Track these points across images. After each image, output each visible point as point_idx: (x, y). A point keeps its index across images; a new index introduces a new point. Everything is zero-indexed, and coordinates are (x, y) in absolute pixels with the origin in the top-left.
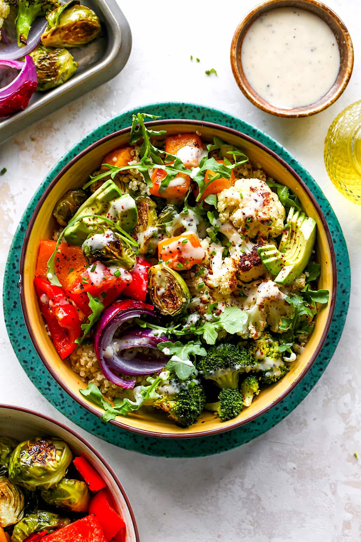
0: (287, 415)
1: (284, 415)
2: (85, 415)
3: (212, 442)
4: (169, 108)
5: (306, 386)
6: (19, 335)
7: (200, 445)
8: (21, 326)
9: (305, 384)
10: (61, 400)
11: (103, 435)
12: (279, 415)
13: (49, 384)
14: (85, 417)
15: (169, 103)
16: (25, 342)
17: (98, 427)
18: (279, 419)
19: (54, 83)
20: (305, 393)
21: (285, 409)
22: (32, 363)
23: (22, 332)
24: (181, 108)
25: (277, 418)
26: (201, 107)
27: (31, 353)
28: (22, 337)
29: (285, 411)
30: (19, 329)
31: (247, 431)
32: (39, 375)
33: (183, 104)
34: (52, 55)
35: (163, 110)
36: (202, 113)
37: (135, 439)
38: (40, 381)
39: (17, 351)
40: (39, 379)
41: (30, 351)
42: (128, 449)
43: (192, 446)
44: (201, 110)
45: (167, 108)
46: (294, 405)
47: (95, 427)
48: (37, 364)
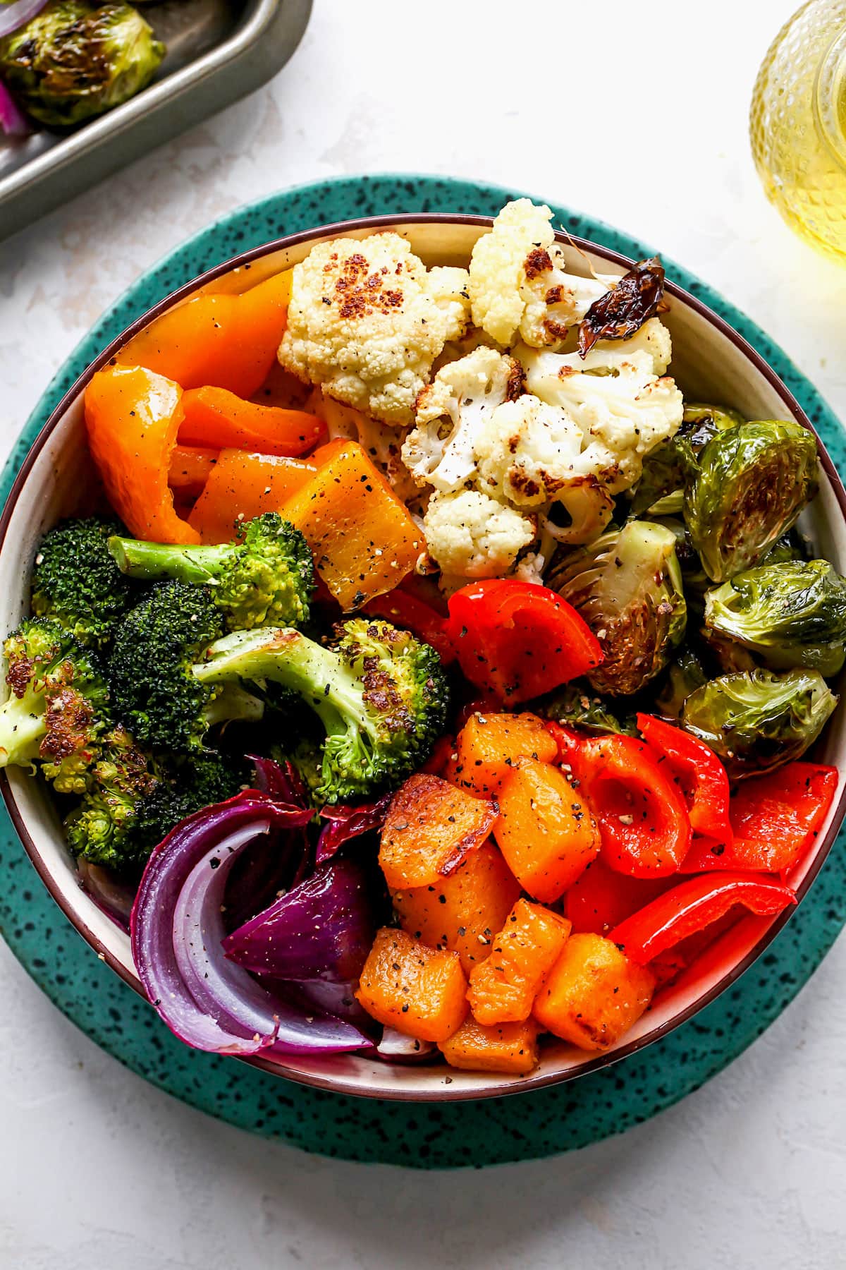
0: (793, 997)
1: (786, 996)
2: (230, 1085)
3: (596, 1105)
4: (327, 198)
5: (834, 906)
6: (10, 892)
7: (564, 1118)
8: (12, 865)
9: (829, 901)
10: (156, 1055)
11: (290, 1135)
12: (772, 1000)
13: (115, 1014)
14: (232, 1092)
15: (326, 182)
16: (30, 909)
17: (272, 1113)
18: (773, 1011)
19: (97, 100)
20: (834, 926)
21: (785, 978)
22: (59, 965)
23: (17, 883)
24: (361, 191)
25: (767, 1007)
26: (417, 178)
27: (52, 936)
28: (18, 895)
29: (788, 985)
30: (9, 876)
31: (690, 1057)
32: (82, 993)
33: (366, 179)
34: (93, 24)
35: (313, 205)
36: (422, 196)
37: (381, 1132)
38: (90, 1010)
39: (13, 938)
40: (84, 1004)
41: (49, 932)
42: (366, 1160)
43: (543, 1126)
44: (417, 188)
45: (322, 197)
46: (808, 966)
47: (262, 1115)
48: (75, 964)
